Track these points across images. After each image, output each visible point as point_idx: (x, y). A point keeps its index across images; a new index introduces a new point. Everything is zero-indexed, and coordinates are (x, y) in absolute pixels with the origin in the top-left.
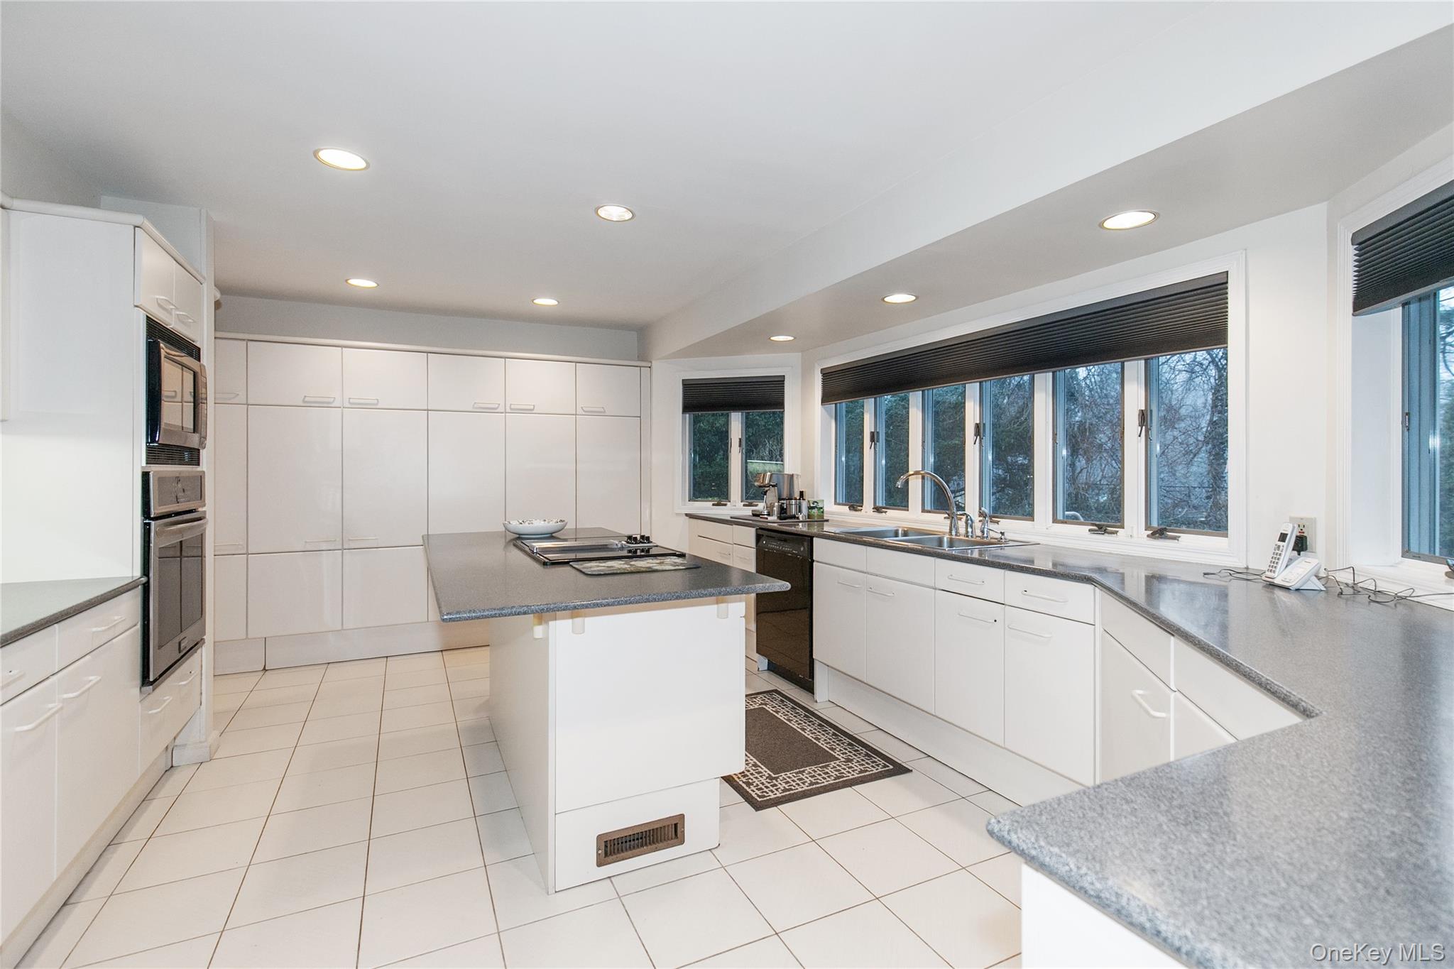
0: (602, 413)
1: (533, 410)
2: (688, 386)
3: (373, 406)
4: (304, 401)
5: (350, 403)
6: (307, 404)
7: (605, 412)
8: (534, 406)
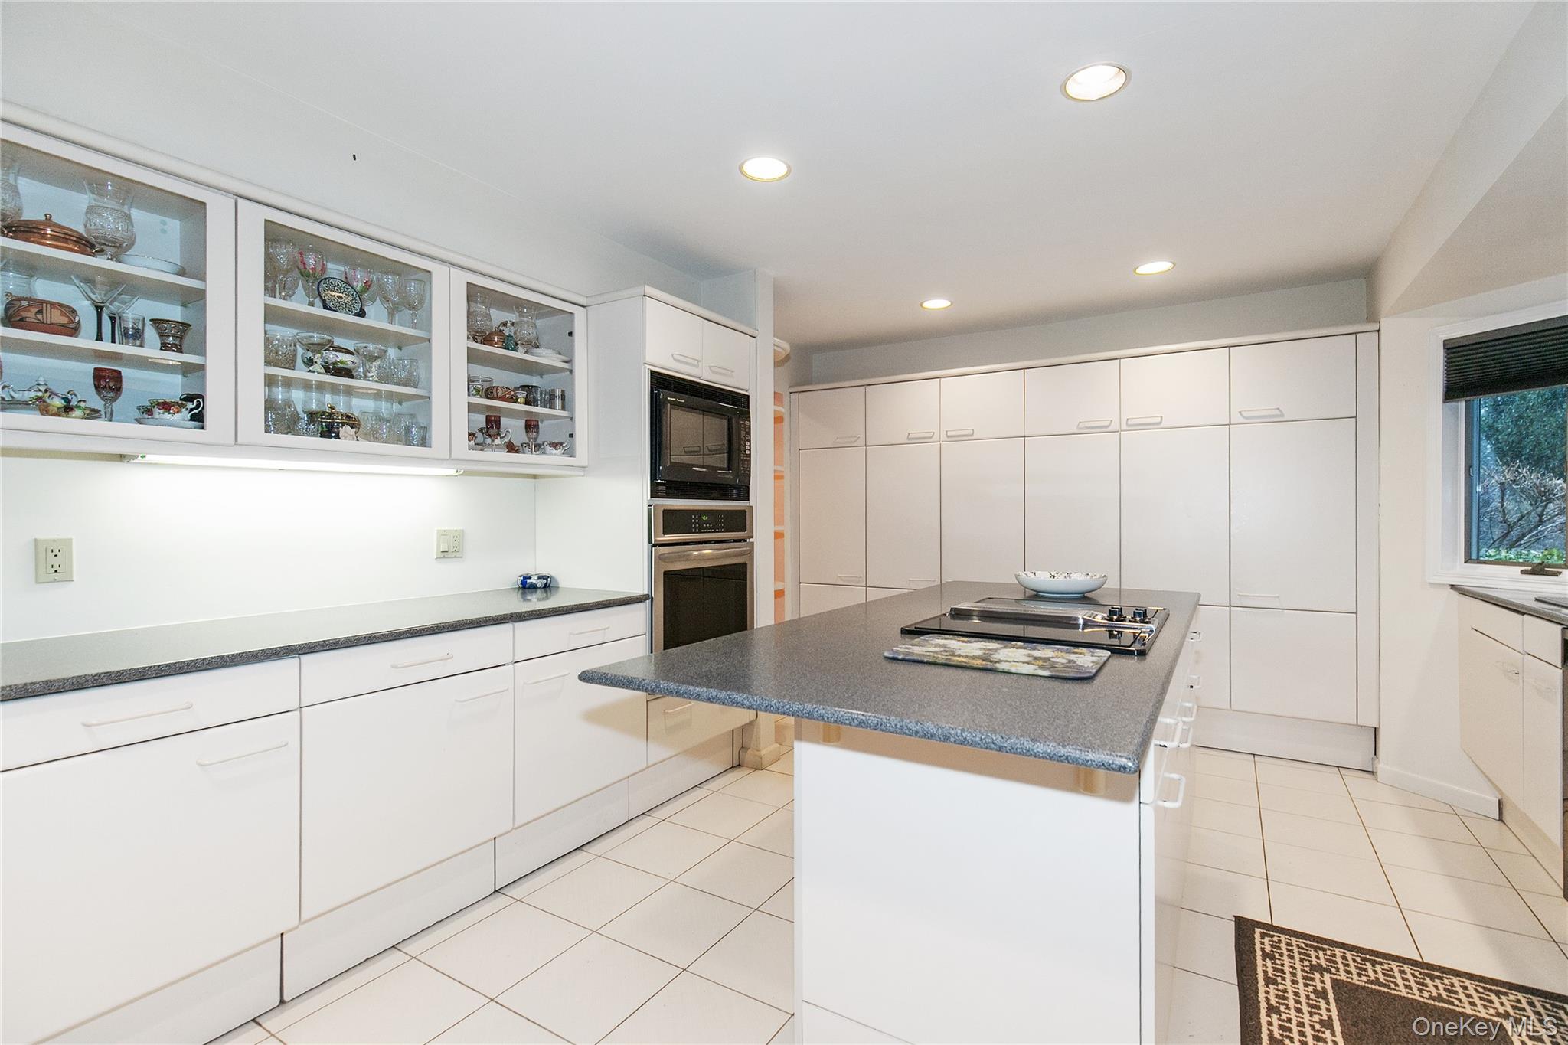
0: (1278, 418)
1: (1160, 423)
2: (1455, 351)
3: (968, 437)
4: (909, 439)
5: (948, 437)
6: (912, 440)
7: (1282, 415)
8: (1161, 417)
